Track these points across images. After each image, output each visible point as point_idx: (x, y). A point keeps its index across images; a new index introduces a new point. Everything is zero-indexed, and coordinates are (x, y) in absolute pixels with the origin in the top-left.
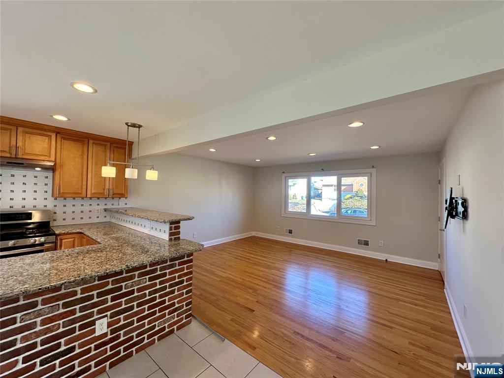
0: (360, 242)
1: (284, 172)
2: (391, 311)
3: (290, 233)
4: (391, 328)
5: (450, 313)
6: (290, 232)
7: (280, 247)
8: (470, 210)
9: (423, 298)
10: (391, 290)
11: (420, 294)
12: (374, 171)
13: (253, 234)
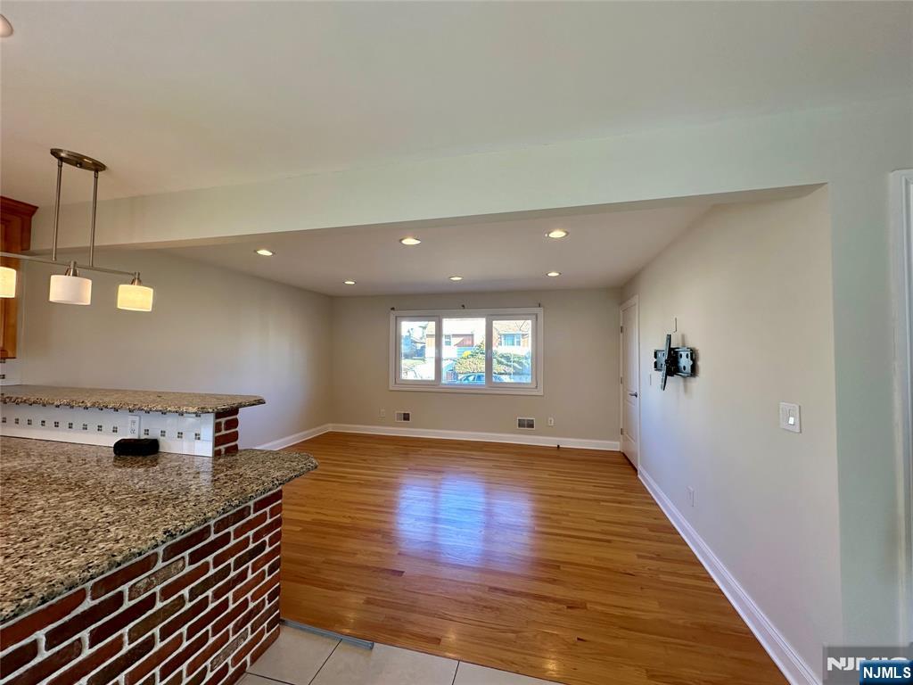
0: (521, 424)
1: (393, 309)
2: (598, 518)
3: (405, 419)
4: (609, 541)
5: (657, 504)
6: (406, 417)
7: (392, 447)
8: (700, 363)
9: (622, 492)
10: (584, 488)
11: (616, 487)
12: (540, 311)
13: (330, 428)
